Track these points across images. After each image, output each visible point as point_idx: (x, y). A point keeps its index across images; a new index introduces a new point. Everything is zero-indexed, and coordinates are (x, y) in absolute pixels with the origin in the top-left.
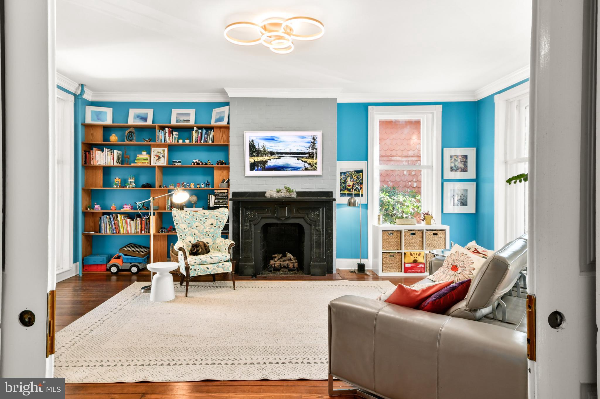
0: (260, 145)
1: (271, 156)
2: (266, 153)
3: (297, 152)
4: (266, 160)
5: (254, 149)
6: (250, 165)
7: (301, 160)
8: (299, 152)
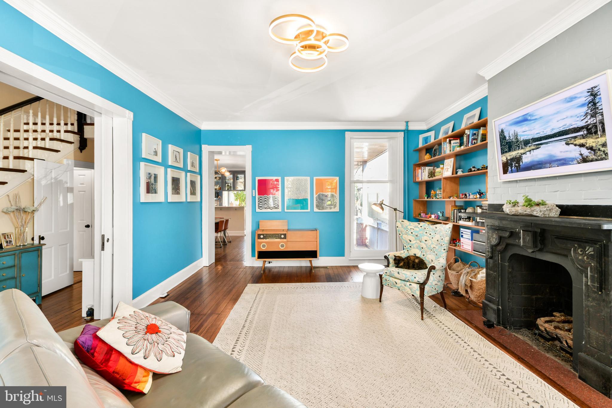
0: (511, 135)
1: (526, 146)
2: (519, 144)
3: (564, 129)
4: (520, 155)
5: (505, 141)
6: (503, 166)
7: (572, 144)
8: (567, 129)
